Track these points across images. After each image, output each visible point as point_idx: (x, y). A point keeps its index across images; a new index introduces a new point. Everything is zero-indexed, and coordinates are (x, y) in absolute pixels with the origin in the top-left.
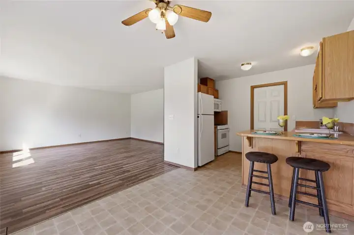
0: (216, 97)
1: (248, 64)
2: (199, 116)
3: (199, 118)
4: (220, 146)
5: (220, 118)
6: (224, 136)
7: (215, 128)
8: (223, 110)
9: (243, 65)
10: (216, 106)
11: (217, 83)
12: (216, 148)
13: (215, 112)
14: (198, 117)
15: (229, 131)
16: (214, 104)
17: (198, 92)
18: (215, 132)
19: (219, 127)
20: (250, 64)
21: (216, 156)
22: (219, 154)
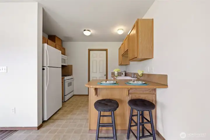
0: (64, 53)
1: (88, 30)
2: (45, 68)
3: (45, 70)
4: (66, 92)
5: (66, 71)
6: (70, 84)
7: (62, 79)
8: (69, 64)
9: (85, 30)
10: (63, 60)
11: (64, 43)
12: (63, 96)
13: (62, 66)
14: (43, 69)
15: (73, 80)
16: (62, 59)
17: (43, 43)
18: (62, 82)
19: (66, 78)
20: (90, 31)
21: (64, 102)
22: (66, 100)
